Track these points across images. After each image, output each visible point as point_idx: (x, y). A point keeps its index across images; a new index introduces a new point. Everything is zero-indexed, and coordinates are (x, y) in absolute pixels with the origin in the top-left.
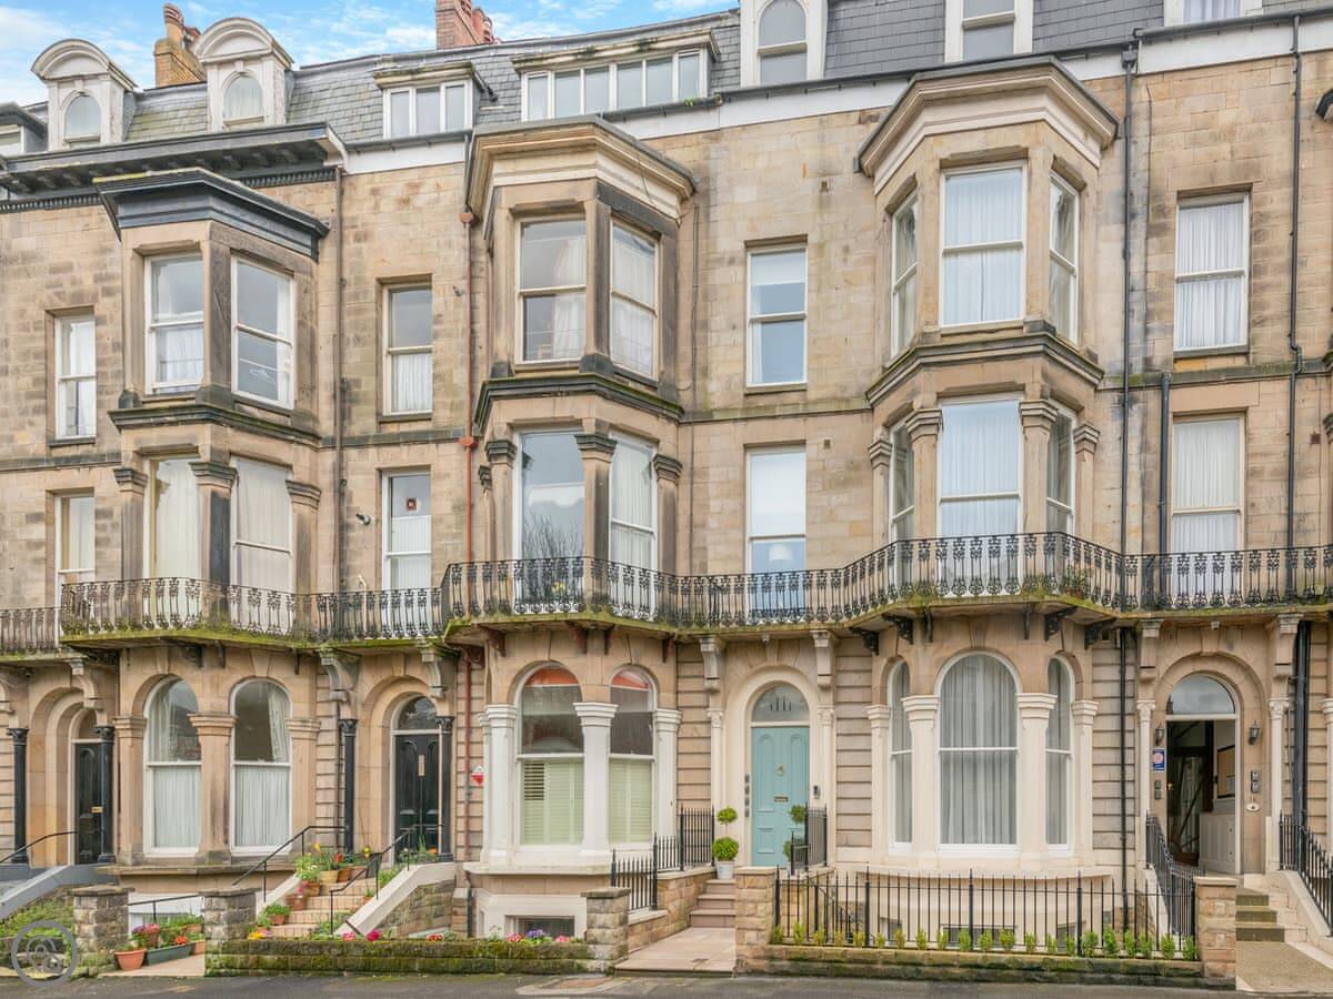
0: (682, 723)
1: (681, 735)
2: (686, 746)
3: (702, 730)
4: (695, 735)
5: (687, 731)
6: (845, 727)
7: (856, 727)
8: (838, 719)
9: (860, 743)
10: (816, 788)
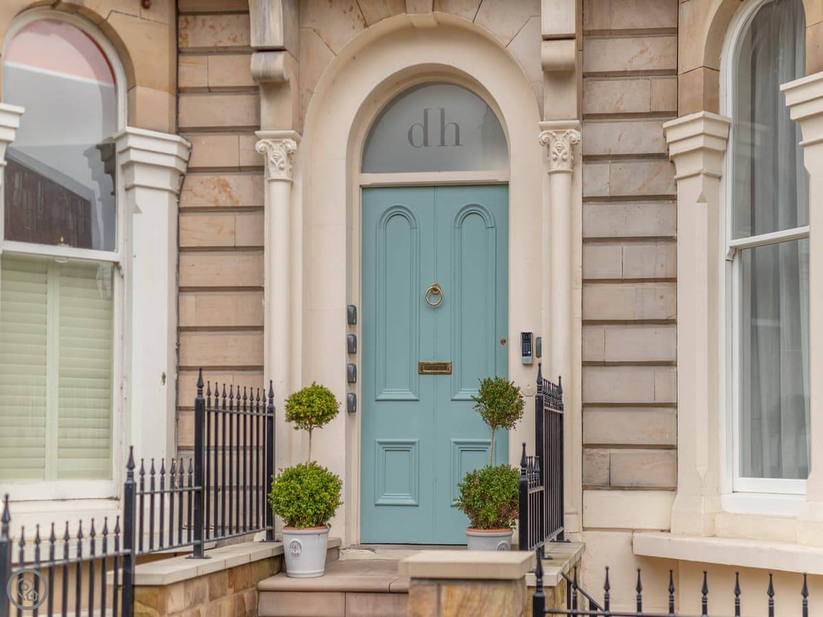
0: (190, 170)
1: (188, 201)
2: (201, 230)
3: (240, 189)
4: (224, 201)
5: (202, 190)
6: (603, 179)
7: (635, 179)
8: (588, 159)
9: (644, 220)
10: (526, 337)
